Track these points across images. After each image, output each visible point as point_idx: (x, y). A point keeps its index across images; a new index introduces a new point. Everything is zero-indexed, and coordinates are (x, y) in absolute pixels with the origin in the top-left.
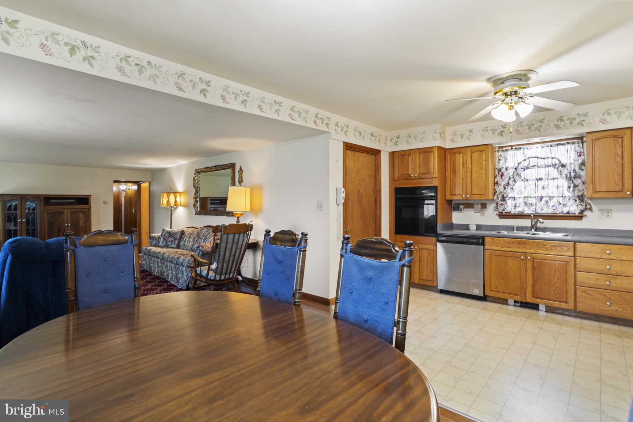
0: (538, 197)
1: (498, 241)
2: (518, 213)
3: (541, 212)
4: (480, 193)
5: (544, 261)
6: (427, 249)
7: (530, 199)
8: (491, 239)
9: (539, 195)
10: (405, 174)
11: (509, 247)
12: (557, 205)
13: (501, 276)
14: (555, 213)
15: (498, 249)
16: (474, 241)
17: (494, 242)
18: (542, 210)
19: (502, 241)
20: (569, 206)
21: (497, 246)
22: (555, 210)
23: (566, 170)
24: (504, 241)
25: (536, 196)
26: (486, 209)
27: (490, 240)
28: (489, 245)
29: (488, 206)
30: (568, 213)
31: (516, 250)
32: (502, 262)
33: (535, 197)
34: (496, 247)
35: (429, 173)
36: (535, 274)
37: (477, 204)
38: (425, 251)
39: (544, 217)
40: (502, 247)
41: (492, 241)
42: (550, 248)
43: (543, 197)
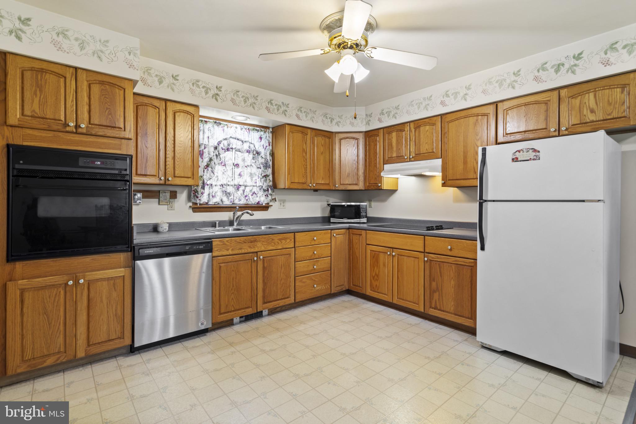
0: (235, 185)
1: (228, 242)
2: (214, 205)
3: (238, 203)
4: (186, 176)
5: (273, 258)
6: (108, 279)
7: (228, 187)
8: (220, 241)
9: (236, 183)
10: (48, 117)
11: (241, 249)
12: (250, 195)
13: (232, 289)
14: (247, 204)
15: (228, 254)
16: (200, 247)
17: (224, 244)
18: (240, 200)
19: (233, 241)
20: (260, 197)
21: (228, 250)
22: (247, 200)
23: (260, 158)
24: (235, 241)
25: (233, 184)
26: (176, 200)
27: (219, 243)
28: (217, 250)
29: (178, 195)
30: (258, 203)
31: (248, 250)
32: (233, 271)
33: (232, 186)
34: (226, 250)
35: (115, 127)
36: (266, 275)
37: (165, 193)
38: (105, 283)
39: (253, 209)
40: (233, 250)
41: (222, 243)
42: (278, 242)
43: (240, 185)
